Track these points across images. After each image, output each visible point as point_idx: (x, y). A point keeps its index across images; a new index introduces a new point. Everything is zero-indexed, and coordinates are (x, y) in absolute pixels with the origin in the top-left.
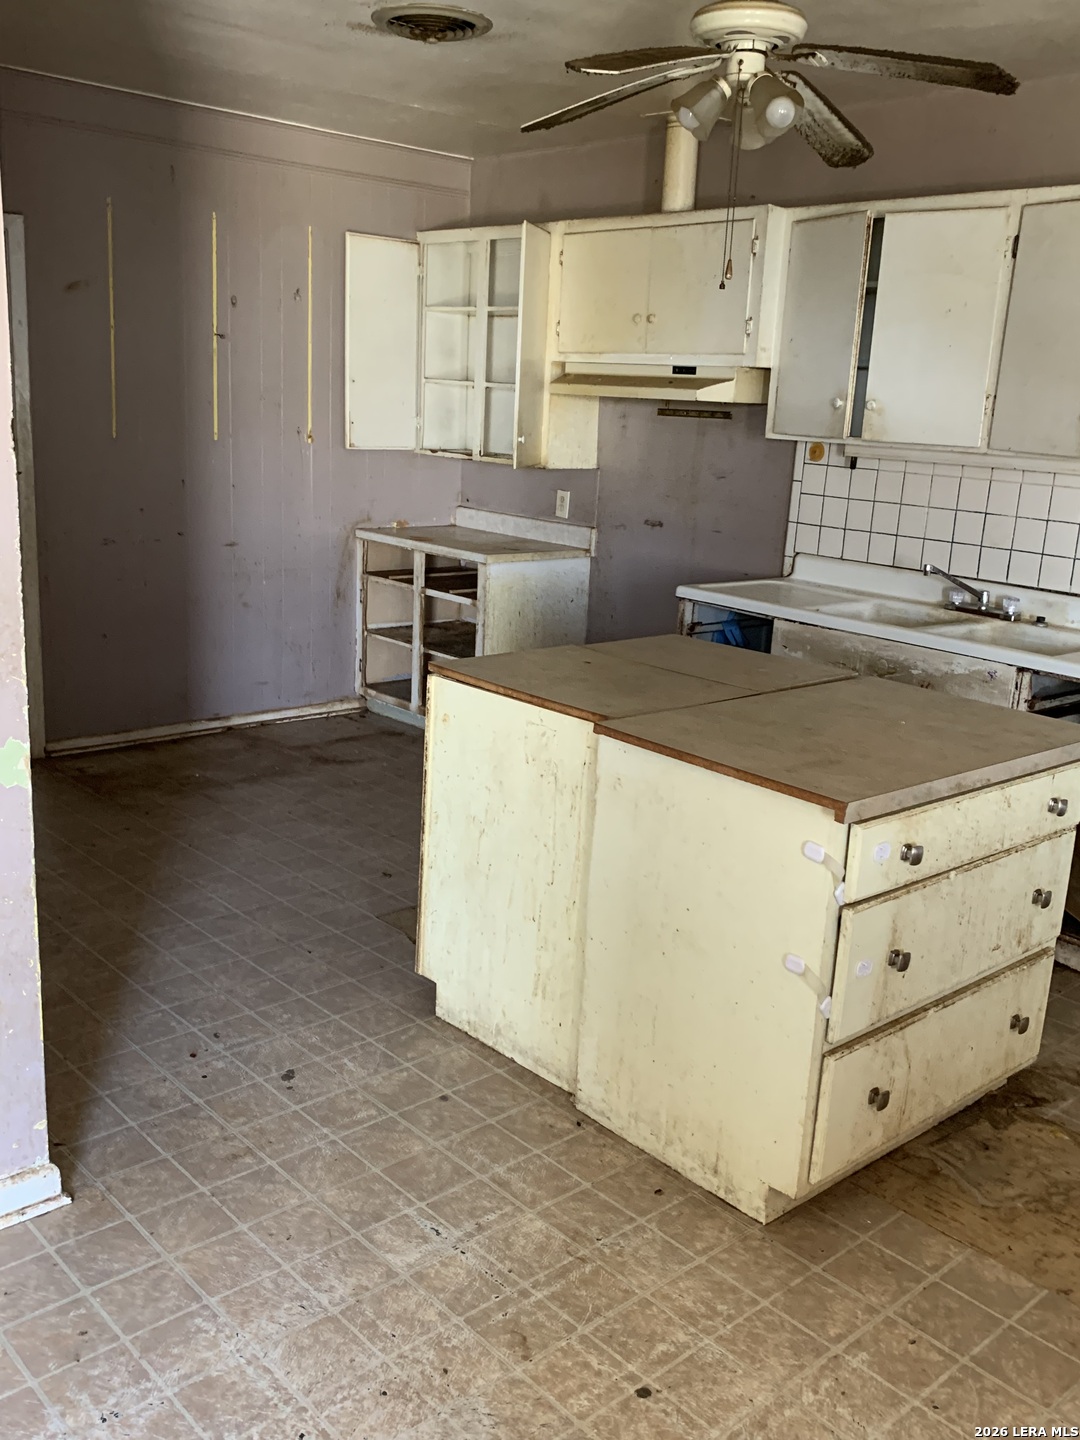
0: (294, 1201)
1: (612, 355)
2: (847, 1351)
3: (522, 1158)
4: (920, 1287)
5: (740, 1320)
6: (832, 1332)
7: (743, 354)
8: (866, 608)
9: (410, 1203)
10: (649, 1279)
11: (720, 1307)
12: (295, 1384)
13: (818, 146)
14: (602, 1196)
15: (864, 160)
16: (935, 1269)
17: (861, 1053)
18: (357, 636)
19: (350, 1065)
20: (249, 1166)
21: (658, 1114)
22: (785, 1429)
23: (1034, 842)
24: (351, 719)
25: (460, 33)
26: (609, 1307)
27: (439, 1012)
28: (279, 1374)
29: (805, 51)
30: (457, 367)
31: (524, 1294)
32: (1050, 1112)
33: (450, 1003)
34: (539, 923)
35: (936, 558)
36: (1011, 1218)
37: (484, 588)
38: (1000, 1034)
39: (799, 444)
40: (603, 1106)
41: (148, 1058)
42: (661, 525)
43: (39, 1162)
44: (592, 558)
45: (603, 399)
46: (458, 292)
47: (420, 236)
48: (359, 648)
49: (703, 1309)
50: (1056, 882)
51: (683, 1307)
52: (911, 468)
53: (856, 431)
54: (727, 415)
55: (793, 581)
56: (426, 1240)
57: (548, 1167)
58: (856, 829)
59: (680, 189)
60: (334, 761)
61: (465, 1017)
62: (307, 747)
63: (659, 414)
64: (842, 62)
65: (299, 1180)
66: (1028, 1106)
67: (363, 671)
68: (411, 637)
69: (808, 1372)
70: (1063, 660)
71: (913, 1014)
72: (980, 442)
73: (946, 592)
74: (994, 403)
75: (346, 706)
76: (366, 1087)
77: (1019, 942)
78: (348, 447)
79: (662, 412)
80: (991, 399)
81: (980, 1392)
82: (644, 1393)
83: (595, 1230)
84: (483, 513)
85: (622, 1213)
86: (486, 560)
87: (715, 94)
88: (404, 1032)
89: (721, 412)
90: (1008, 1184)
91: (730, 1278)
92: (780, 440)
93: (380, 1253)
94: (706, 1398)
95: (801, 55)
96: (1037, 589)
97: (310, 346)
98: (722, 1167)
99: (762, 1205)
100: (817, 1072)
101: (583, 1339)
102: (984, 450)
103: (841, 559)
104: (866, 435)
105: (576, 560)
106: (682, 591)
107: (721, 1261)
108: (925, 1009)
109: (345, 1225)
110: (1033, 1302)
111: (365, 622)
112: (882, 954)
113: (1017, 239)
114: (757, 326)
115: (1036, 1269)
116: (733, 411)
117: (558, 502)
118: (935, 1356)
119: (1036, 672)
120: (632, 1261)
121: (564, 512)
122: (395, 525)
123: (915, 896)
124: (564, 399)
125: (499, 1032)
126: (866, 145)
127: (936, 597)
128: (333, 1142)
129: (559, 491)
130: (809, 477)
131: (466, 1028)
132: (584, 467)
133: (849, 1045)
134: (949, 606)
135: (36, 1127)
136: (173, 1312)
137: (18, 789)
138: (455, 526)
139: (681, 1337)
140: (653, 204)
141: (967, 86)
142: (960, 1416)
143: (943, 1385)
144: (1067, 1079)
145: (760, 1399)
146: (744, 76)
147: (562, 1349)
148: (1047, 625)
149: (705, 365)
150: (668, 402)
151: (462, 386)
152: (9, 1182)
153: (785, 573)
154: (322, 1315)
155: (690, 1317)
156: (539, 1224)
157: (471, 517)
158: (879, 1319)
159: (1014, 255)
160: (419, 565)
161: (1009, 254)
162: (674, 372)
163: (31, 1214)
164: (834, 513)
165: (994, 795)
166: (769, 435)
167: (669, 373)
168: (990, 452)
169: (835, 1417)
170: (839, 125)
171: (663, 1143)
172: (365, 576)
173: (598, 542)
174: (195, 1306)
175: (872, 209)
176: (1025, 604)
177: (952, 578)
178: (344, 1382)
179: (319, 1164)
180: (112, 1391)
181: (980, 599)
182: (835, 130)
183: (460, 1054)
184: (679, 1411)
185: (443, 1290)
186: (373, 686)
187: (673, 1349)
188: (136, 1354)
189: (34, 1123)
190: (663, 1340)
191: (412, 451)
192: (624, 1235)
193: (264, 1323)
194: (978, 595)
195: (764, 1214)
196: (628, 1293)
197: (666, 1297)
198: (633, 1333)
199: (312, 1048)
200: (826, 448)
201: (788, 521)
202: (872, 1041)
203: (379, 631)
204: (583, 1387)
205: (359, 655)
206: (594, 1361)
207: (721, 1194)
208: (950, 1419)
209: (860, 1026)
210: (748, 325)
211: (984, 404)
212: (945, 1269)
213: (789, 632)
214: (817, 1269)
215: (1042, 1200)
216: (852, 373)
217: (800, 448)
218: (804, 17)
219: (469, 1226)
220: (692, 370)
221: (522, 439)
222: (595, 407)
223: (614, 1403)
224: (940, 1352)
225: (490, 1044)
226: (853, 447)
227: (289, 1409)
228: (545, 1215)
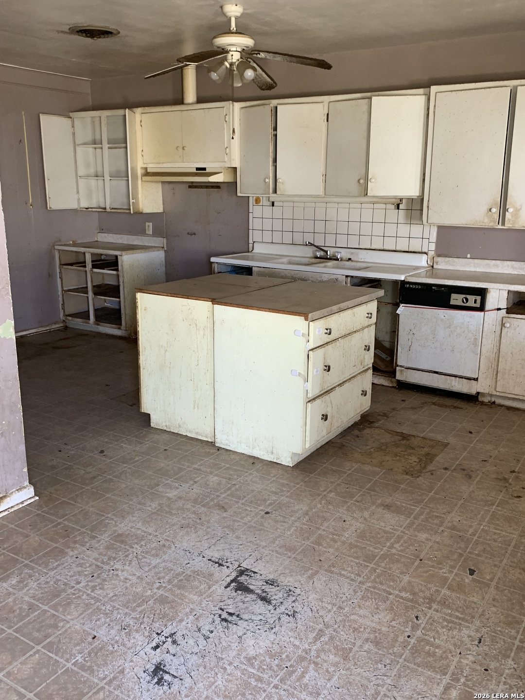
0: (124, 486)
1: (168, 164)
2: (328, 493)
3: (202, 462)
4: (346, 475)
5: (292, 491)
6: (322, 490)
7: (225, 162)
8: (285, 260)
9: (167, 480)
10: (258, 486)
11: (284, 489)
12: (150, 530)
13: (257, 83)
14: (234, 467)
15: (274, 88)
16: (350, 470)
17: (318, 401)
18: (59, 294)
19: (125, 445)
20: (101, 479)
21: (249, 438)
22: (314, 514)
23: (363, 329)
24: (61, 331)
25: (106, 36)
26: (248, 495)
27: (152, 425)
28: (144, 529)
29: (256, 52)
30: (92, 171)
31: (218, 496)
32: (377, 425)
33: (157, 421)
34: (194, 381)
35: (309, 238)
36: (370, 454)
37: (122, 266)
38: (358, 397)
39: (250, 198)
40: (227, 442)
41: (42, 454)
42: (195, 234)
43: (25, 484)
44: (165, 251)
45: (163, 182)
46: (89, 138)
47: (71, 114)
48: (60, 299)
49: (279, 491)
50: (371, 343)
51: (273, 491)
52: (296, 204)
53: (275, 191)
54: (218, 187)
55: (254, 253)
56: (178, 488)
57: (213, 463)
58: (311, 323)
59: (190, 95)
60: (62, 348)
61: (164, 424)
62: (47, 344)
63: (189, 188)
64: (269, 56)
65: (122, 480)
66: (369, 424)
67: (63, 309)
68: (87, 291)
69: (317, 500)
70: (363, 271)
71: (332, 389)
72: (321, 193)
73: (314, 252)
74: (325, 177)
75: (57, 326)
76: (134, 451)
77: (361, 364)
78: (49, 209)
79: (190, 187)
80: (324, 176)
81: (371, 496)
82: (267, 513)
83: (236, 476)
84: (111, 235)
85: (243, 471)
86: (122, 253)
87: (224, 67)
88: (142, 433)
89: (216, 186)
90: (367, 445)
91: (285, 482)
92: (243, 196)
93: (163, 494)
94: (287, 511)
95: (254, 54)
96: (347, 248)
97: (28, 165)
98: (275, 451)
99: (290, 460)
100: (305, 409)
101: (242, 504)
102: (324, 196)
103: (272, 243)
104: (278, 192)
105: (159, 252)
106: (213, 259)
107: (281, 478)
108: (335, 387)
109: (146, 489)
110: (381, 473)
111: (62, 287)
112: (322, 367)
113: (328, 114)
114: (230, 150)
115: (381, 464)
116: (221, 185)
117: (147, 228)
118: (355, 490)
119: (352, 277)
120: (251, 482)
121: (150, 231)
122: (71, 242)
123: (329, 347)
124: (149, 183)
125: (180, 426)
126: (275, 83)
127: (310, 255)
128: (130, 468)
129: (147, 223)
130: (255, 211)
131: (165, 428)
132: (158, 212)
133: (314, 399)
134: (316, 258)
135: (24, 470)
136: (96, 521)
137: (11, 339)
138: (97, 241)
139: (274, 498)
140: (179, 101)
141: (314, 66)
142: (366, 503)
143: (359, 497)
144: (380, 415)
145: (304, 509)
146: (234, 61)
147: (237, 507)
148: (352, 261)
149: (210, 166)
150: (192, 182)
151: (95, 179)
152: (17, 492)
153: (250, 250)
154: (150, 513)
155: (276, 493)
156: (216, 478)
157: (105, 237)
158: (335, 484)
159: (327, 121)
160: (88, 259)
161: (326, 120)
162: (197, 170)
163: (26, 504)
164: (267, 225)
165: (349, 312)
166: (239, 194)
167: (195, 171)
168: (326, 196)
169: (329, 509)
170: (265, 76)
171: (251, 448)
172: (61, 266)
173: (167, 244)
174: (103, 518)
175: (274, 102)
176: (343, 254)
177: (317, 247)
178: (167, 527)
179: (128, 475)
180: (86, 542)
181: (327, 254)
182: (263, 77)
183: (165, 437)
184: (280, 515)
185: (190, 500)
186: (69, 315)
187: (273, 501)
188: (90, 533)
189: (23, 469)
190: (269, 500)
191: (76, 209)
192: (246, 476)
193: (131, 518)
194: (326, 252)
195: (291, 463)
196: (253, 491)
197: (266, 490)
198: (258, 500)
199: (107, 442)
200: (261, 198)
201: (249, 229)
202: (320, 397)
203: (69, 290)
204: (247, 515)
205: (61, 302)
206: (249, 509)
207: (275, 461)
208: (363, 504)
209: (317, 392)
210: (226, 150)
211: (321, 178)
212: (353, 469)
213: (259, 271)
214: (313, 475)
215: (379, 448)
216: (271, 168)
217: (251, 199)
218: (253, 39)
219: (192, 482)
220: (204, 169)
221: (134, 201)
222: (160, 185)
223: (259, 517)
224: (356, 489)
225: (176, 432)
226: (273, 197)
227: (152, 536)
228: (216, 475)
